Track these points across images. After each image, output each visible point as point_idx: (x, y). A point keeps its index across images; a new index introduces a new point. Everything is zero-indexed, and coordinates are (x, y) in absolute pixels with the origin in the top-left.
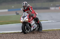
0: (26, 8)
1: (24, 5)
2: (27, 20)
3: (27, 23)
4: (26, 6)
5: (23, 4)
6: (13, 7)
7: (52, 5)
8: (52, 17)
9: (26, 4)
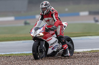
0: (45, 12)
6: (67, 10)
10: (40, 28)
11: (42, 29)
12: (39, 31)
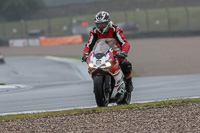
1: (103, 20)
2: (108, 65)
3: (107, 73)
4: (106, 23)
5: (100, 16)
7: (15, 31)
8: (16, 73)
9: (106, 17)
10: (105, 55)
11: (108, 56)
12: (104, 59)
